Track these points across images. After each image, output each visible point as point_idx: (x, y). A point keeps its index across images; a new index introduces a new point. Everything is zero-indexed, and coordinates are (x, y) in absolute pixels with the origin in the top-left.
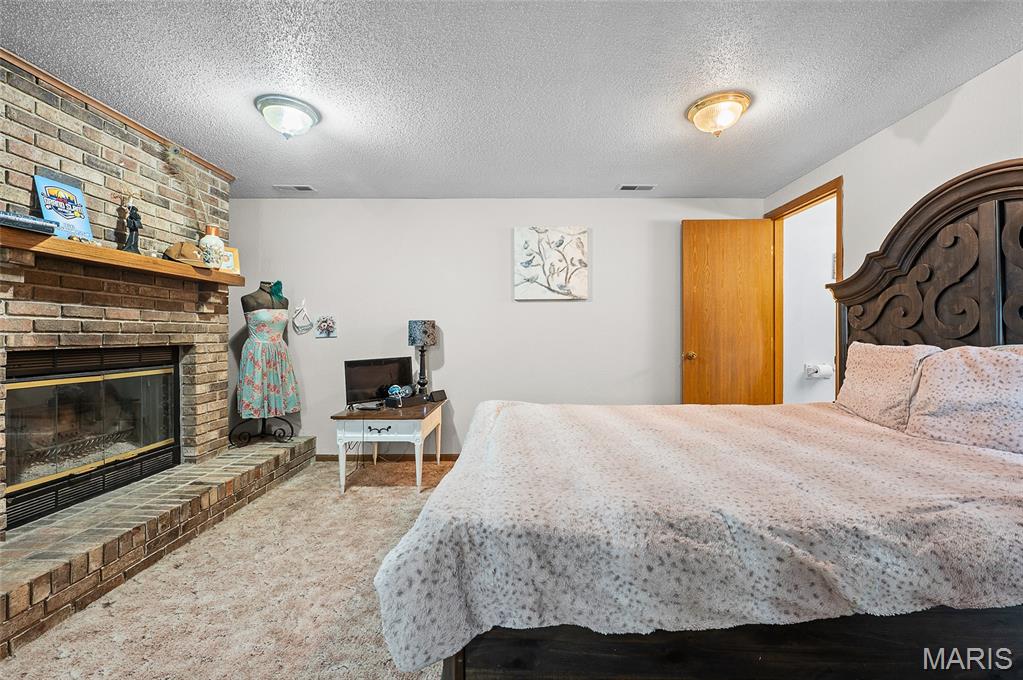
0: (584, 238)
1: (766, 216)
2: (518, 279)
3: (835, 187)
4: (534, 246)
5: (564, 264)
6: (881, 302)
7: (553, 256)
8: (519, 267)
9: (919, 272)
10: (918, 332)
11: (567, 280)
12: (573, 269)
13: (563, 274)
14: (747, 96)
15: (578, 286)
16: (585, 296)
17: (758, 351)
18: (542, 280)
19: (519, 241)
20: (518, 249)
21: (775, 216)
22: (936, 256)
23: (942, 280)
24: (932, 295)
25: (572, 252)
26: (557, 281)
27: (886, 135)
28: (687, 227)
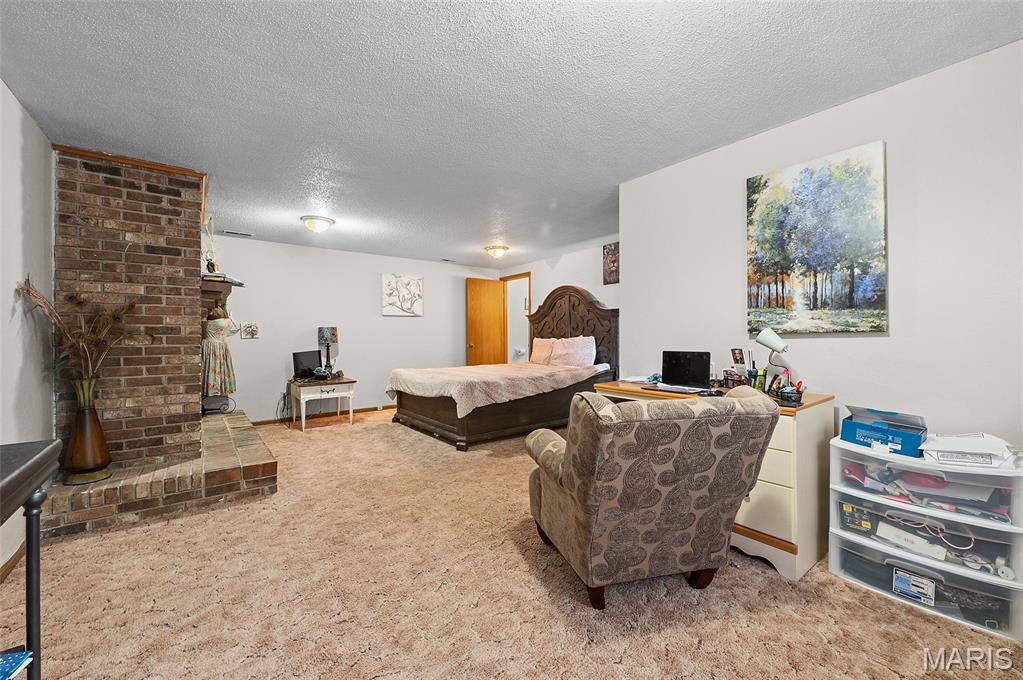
0: (420, 283)
1: (501, 279)
2: (384, 304)
3: (528, 274)
4: (393, 285)
5: (410, 296)
6: (542, 323)
7: (404, 292)
8: (385, 296)
9: (552, 314)
10: (552, 335)
11: (412, 305)
12: (414, 299)
13: (410, 302)
14: (504, 248)
15: (418, 309)
16: (421, 314)
17: (498, 343)
18: (399, 304)
19: (385, 282)
20: (384, 286)
21: (504, 279)
22: (556, 310)
23: (558, 317)
24: (555, 321)
25: (414, 289)
26: (407, 305)
27: (543, 262)
28: (469, 282)
